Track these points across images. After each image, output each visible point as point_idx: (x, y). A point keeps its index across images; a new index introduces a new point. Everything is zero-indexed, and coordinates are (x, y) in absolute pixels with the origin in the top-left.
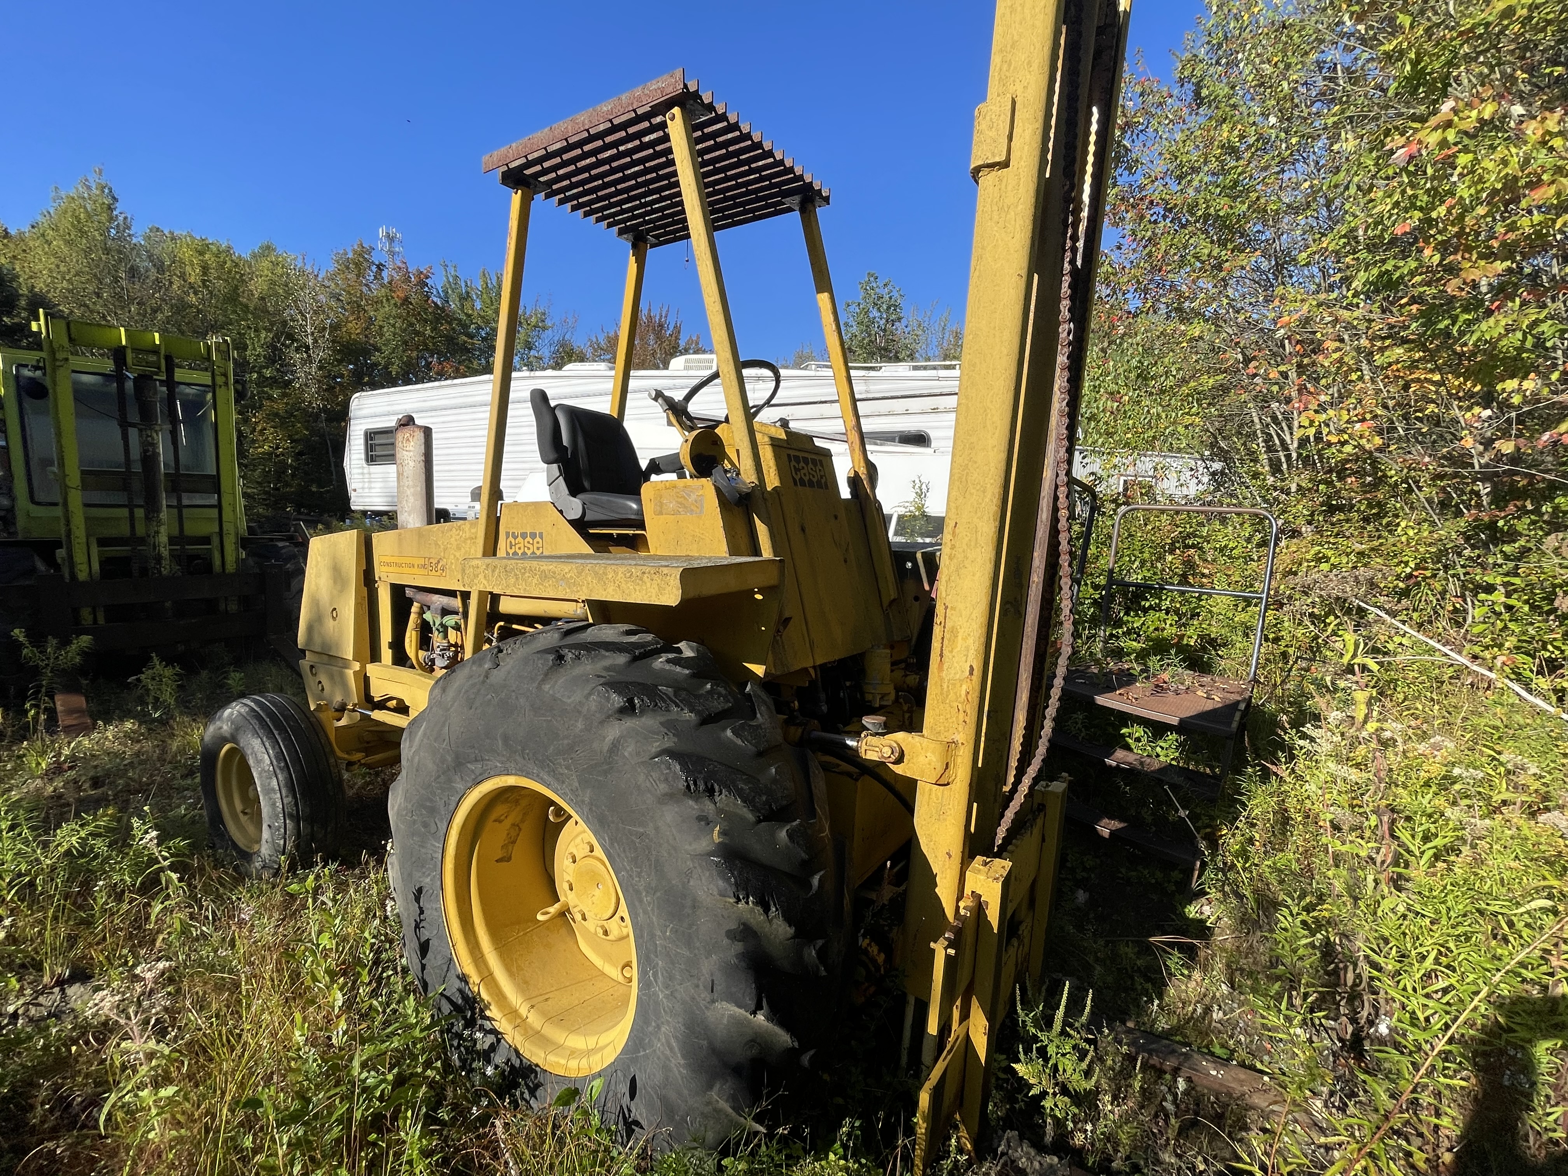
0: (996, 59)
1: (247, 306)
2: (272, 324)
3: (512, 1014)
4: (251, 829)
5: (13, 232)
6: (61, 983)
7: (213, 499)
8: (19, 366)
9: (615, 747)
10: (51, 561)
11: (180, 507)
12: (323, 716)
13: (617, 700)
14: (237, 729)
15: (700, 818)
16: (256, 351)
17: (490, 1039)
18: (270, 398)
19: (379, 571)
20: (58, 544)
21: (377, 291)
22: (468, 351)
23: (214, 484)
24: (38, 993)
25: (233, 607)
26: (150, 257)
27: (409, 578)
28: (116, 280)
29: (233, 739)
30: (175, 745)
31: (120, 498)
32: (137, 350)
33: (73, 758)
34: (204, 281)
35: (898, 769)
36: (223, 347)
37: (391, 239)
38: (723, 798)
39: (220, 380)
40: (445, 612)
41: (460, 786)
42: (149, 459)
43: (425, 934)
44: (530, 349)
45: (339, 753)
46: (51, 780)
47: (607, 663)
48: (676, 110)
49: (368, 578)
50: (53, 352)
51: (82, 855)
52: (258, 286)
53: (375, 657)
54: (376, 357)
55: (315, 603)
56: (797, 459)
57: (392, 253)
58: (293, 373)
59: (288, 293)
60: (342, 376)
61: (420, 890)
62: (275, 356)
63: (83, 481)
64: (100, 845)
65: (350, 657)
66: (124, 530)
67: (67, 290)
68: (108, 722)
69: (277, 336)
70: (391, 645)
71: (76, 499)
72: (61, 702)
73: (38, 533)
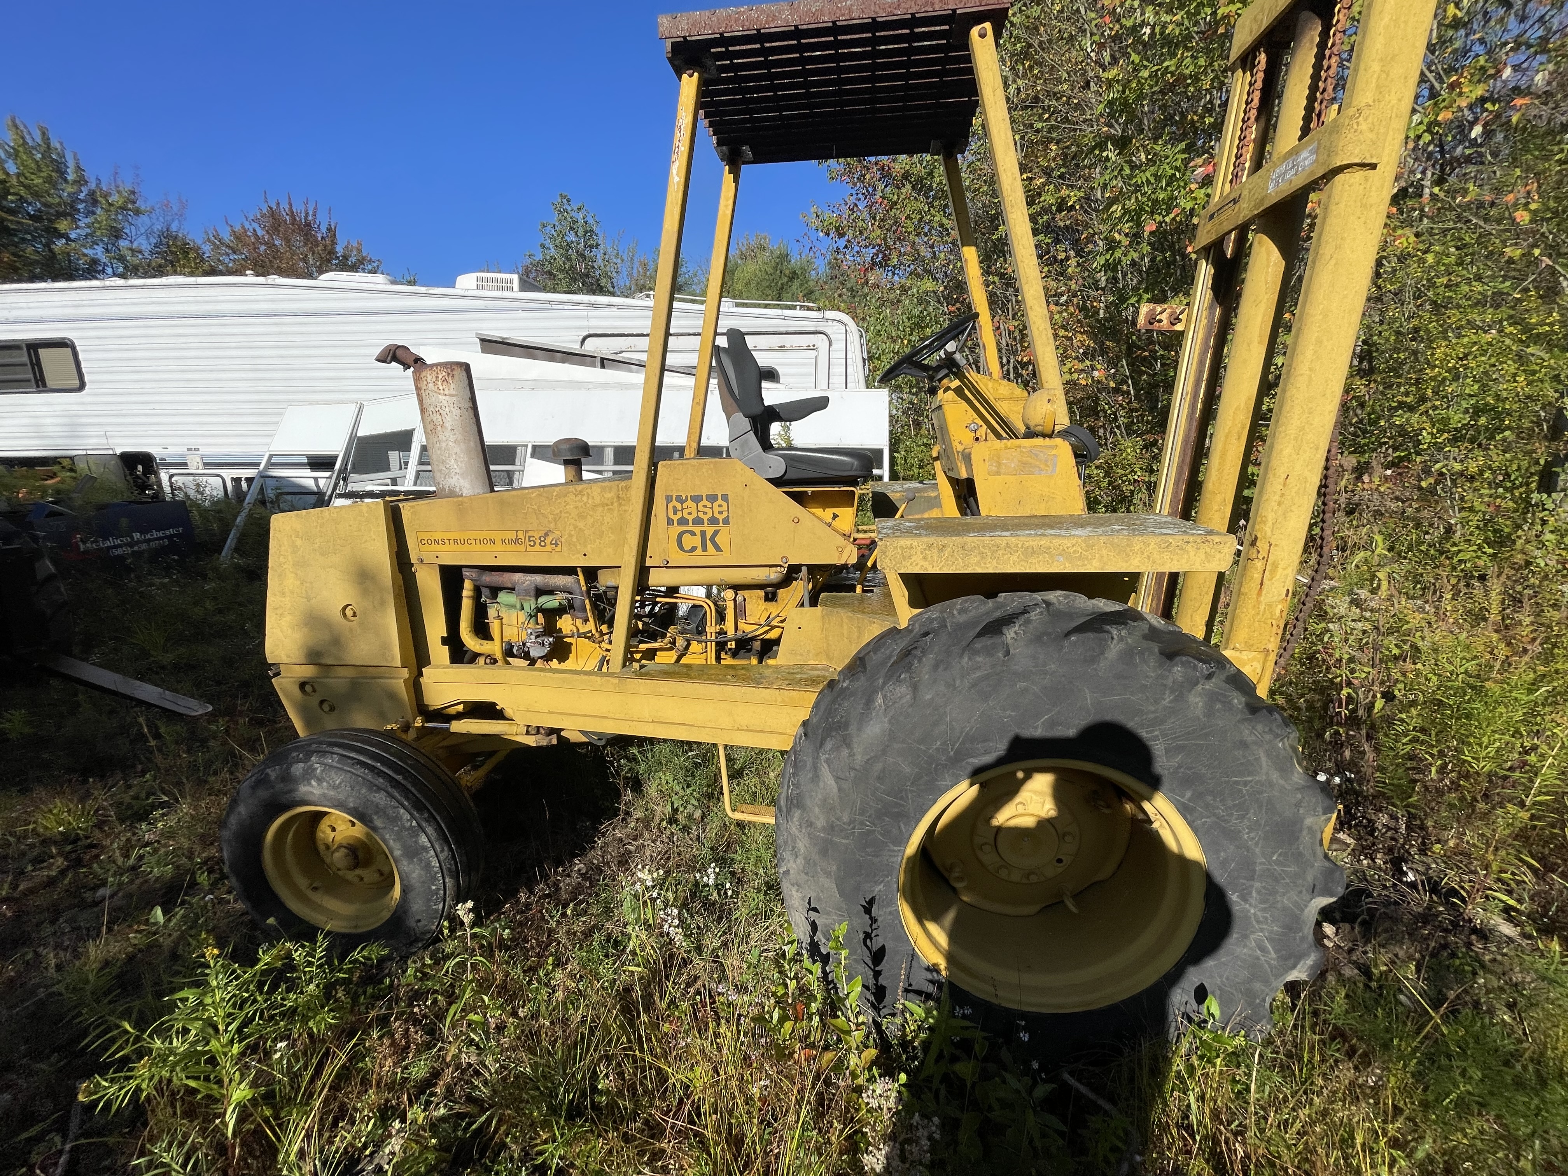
19: (419, 552)
27: (471, 557)
48: (988, 26)
49: (401, 562)
61: (872, 901)
65: (396, 663)
70: (447, 641)
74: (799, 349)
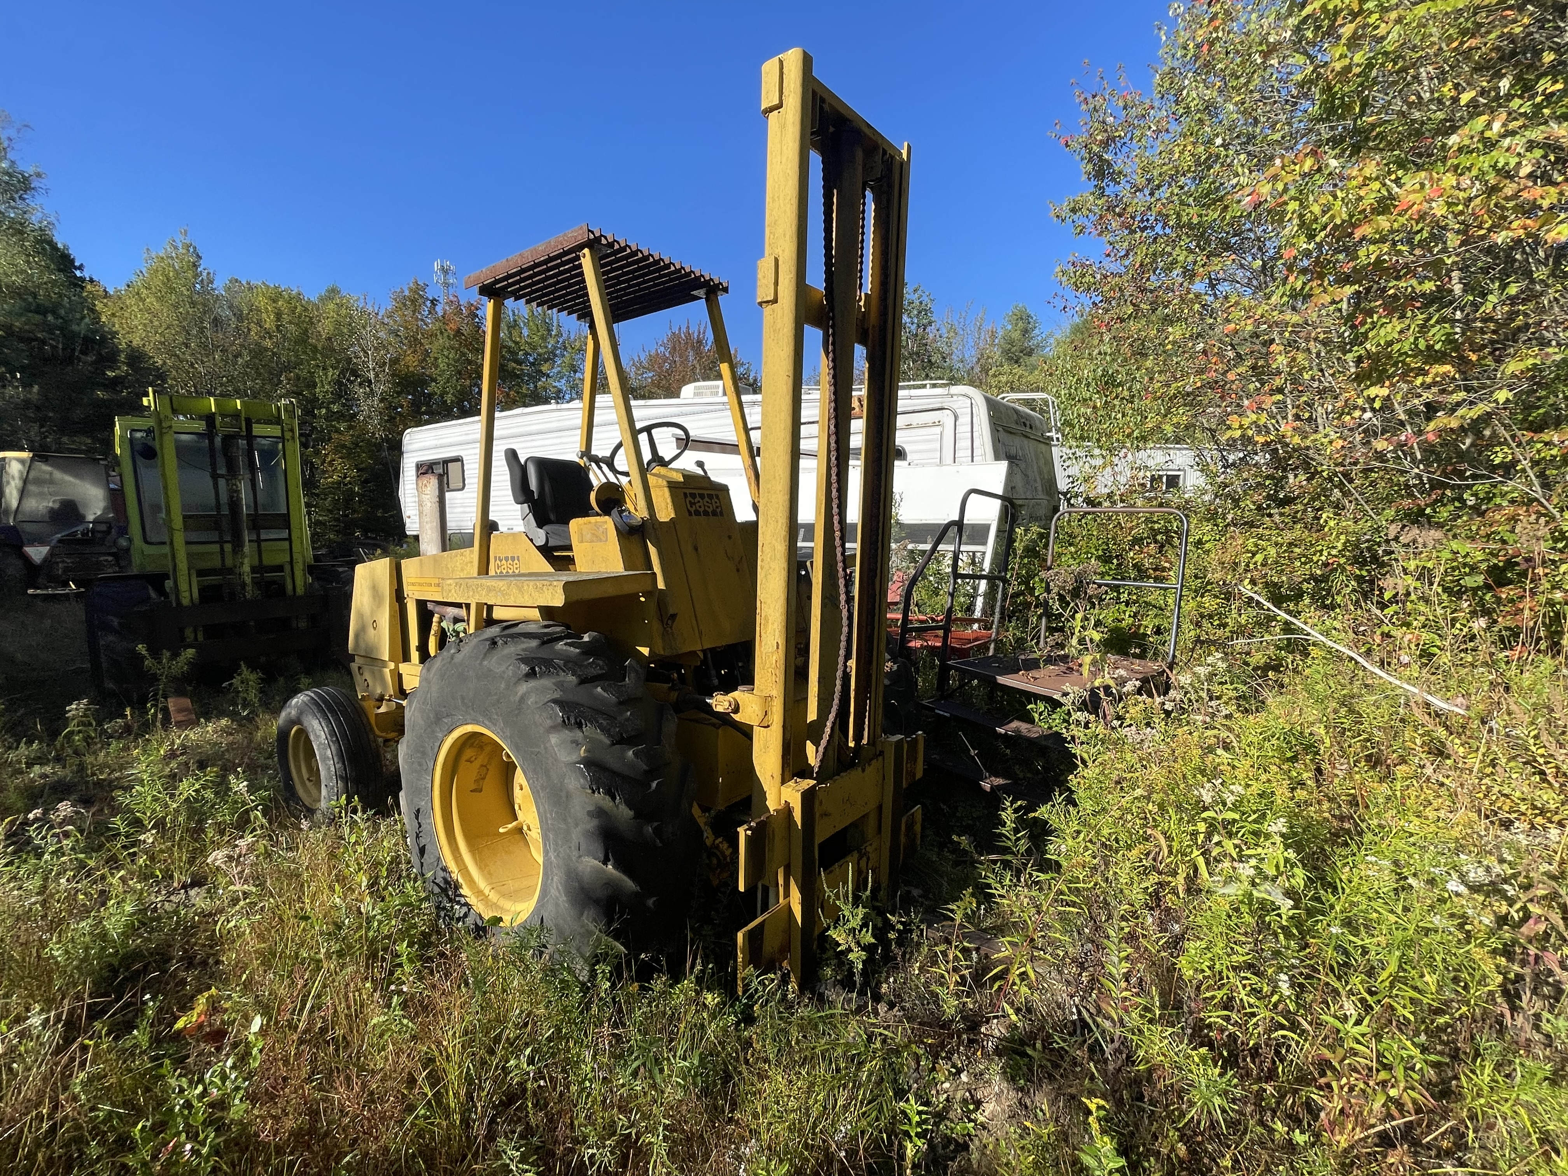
0: (767, 231)
1: (316, 347)
2: (338, 362)
3: (479, 893)
4: (314, 791)
5: (111, 292)
6: (185, 887)
7: (285, 534)
8: (133, 431)
9: (523, 699)
10: (161, 591)
11: (259, 541)
12: (365, 704)
13: (525, 669)
14: (301, 713)
15: (573, 742)
16: (324, 389)
17: (465, 909)
18: (338, 431)
19: (407, 590)
20: (166, 576)
21: (431, 325)
22: (518, 376)
23: (284, 521)
24: (170, 894)
25: (303, 624)
26: (231, 307)
27: (431, 595)
28: (202, 330)
29: (297, 721)
30: (259, 735)
31: (214, 536)
32: (223, 416)
33: (183, 746)
34: (278, 327)
35: (736, 717)
36: (290, 408)
37: (445, 271)
38: (588, 729)
39: (288, 435)
40: (456, 620)
41: (440, 735)
42: (234, 504)
43: (423, 841)
44: (575, 372)
45: (377, 732)
46: (168, 764)
47: (524, 646)
48: (586, 251)
49: (399, 596)
50: (160, 422)
51: (196, 800)
52: (325, 327)
53: (406, 658)
54: (432, 387)
55: (361, 616)
56: (693, 496)
57: (447, 285)
58: (358, 406)
59: (352, 332)
60: (402, 407)
61: (418, 811)
62: (341, 392)
63: (185, 522)
64: (209, 794)
65: (386, 658)
66: (217, 563)
67: (161, 343)
68: (208, 720)
69: (343, 373)
70: (419, 648)
71: (179, 539)
72: (172, 704)
73: (150, 568)
74: (925, 426)
